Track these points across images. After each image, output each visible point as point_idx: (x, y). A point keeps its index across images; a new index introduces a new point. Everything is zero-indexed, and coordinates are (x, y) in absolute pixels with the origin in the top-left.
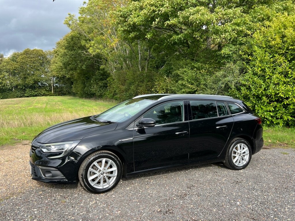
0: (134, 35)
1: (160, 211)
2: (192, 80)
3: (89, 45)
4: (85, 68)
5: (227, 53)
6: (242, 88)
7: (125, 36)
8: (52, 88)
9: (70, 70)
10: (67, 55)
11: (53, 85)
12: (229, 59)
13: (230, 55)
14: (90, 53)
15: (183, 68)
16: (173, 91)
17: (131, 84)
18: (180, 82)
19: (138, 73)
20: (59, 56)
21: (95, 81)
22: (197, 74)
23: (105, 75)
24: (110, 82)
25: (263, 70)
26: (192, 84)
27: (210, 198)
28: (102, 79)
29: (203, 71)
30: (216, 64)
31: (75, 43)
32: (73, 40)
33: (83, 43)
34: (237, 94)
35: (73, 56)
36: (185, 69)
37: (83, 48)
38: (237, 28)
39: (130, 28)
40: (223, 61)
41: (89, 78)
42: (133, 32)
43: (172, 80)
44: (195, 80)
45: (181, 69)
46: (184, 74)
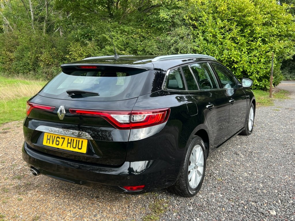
2: (122, 46)
5: (165, 18)
12: (165, 24)
13: (168, 19)
18: (108, 48)
25: (214, 36)
29: (133, 36)
36: (113, 33)
40: (161, 26)
44: (124, 46)
45: (107, 33)
46: (112, 39)
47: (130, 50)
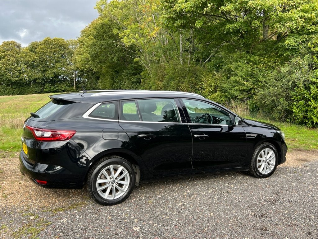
0: (180, 23)
1: (254, 215)
2: (247, 76)
3: (123, 34)
4: (116, 60)
5: (291, 44)
6: (311, 87)
7: (167, 24)
8: (75, 83)
9: (98, 63)
10: (95, 45)
11: (76, 80)
12: (293, 51)
13: (295, 46)
14: (124, 44)
15: (236, 61)
16: (223, 88)
17: (170, 80)
18: (232, 78)
19: (179, 67)
20: (84, 47)
21: (127, 75)
22: (254, 69)
23: (139, 69)
24: (144, 77)
26: (246, 81)
27: (303, 205)
28: (134, 74)
29: (260, 66)
30: (276, 57)
31: (105, 32)
32: (103, 29)
33: (115, 31)
34: (305, 94)
35: (103, 47)
36: (239, 63)
37: (115, 37)
38: (306, 15)
39: (176, 15)
41: (118, 73)
42: (179, 20)
43: (223, 76)
44: (251, 76)
45: (234, 63)
46: (238, 69)
47: (253, 81)
